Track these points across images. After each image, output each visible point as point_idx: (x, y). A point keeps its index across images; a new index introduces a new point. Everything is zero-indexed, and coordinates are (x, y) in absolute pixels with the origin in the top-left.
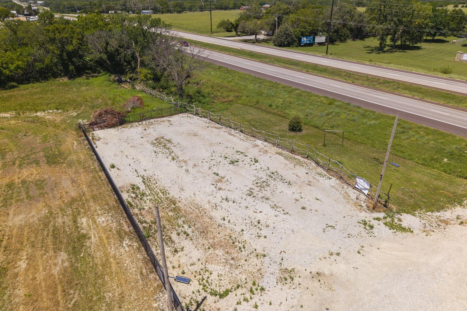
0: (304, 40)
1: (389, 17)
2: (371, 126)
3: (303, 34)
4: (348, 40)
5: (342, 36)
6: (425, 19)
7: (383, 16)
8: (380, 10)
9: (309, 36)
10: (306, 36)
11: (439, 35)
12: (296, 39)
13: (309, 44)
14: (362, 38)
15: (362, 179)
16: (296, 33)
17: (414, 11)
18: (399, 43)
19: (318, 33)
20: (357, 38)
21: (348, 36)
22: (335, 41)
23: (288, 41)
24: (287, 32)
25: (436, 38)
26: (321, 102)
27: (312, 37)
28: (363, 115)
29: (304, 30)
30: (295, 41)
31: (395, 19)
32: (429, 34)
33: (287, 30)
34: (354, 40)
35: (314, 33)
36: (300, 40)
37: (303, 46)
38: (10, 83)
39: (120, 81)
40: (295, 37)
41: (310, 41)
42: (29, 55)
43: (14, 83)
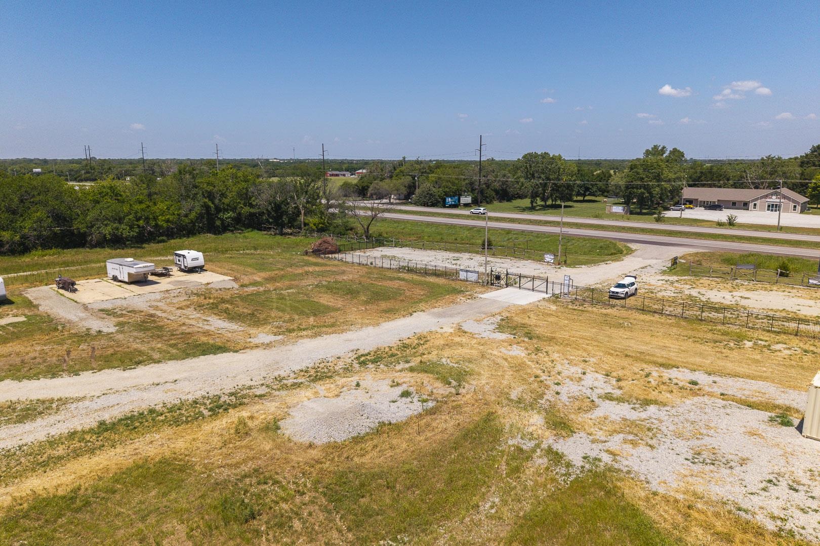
0: (449, 200)
1: (536, 175)
2: (544, 242)
3: (447, 195)
4: (495, 202)
5: (487, 197)
6: (572, 176)
7: (530, 174)
8: (527, 168)
9: (454, 196)
10: (450, 196)
11: (589, 195)
12: (440, 200)
13: (453, 205)
14: (509, 200)
15: (548, 254)
16: (439, 193)
17: (559, 168)
18: (549, 202)
19: (463, 193)
20: (504, 200)
21: (494, 198)
22: (481, 202)
23: (431, 202)
24: (430, 192)
25: (587, 198)
26: (500, 233)
27: (456, 198)
28: (536, 237)
29: (447, 190)
30: (439, 202)
31: (543, 176)
32: (578, 194)
33: (429, 190)
34: (500, 202)
35: (458, 194)
36: (444, 200)
37: (447, 207)
38: (159, 237)
39: (282, 234)
40: (438, 198)
41: (455, 202)
42: (180, 209)
43: (164, 238)
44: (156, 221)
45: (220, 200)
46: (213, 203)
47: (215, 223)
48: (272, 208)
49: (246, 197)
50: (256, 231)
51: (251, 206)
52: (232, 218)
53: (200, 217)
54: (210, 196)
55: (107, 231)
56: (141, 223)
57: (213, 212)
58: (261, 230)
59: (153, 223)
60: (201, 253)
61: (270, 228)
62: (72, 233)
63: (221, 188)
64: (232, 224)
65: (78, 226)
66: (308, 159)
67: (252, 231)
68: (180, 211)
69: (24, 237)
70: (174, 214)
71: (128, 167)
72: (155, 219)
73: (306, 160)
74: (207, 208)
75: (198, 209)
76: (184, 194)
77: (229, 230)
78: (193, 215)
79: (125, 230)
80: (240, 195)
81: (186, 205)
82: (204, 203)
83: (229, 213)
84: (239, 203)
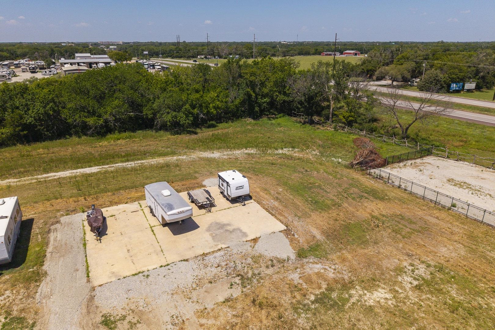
0: (454, 86)
3: (453, 81)
5: (488, 83)
9: (459, 82)
10: (456, 82)
12: (445, 85)
13: (458, 90)
16: (446, 79)
19: (468, 80)
22: (482, 88)
23: (437, 88)
24: (437, 78)
27: (461, 84)
29: (454, 76)
30: (443, 87)
33: (437, 76)
35: (463, 80)
36: (449, 86)
37: (451, 92)
38: (209, 122)
39: (312, 122)
40: (443, 83)
41: (459, 87)
42: (227, 97)
43: (214, 122)
44: (207, 109)
45: (260, 89)
46: (254, 92)
47: (254, 109)
48: (305, 100)
49: (281, 85)
50: (287, 117)
51: (285, 94)
52: (267, 103)
53: (243, 103)
54: (252, 85)
55: (168, 118)
56: (196, 111)
57: (253, 100)
58: (291, 116)
59: (205, 111)
60: (246, 179)
61: (300, 115)
62: (142, 119)
63: (262, 79)
64: (267, 107)
65: (147, 112)
66: (305, 42)
67: (283, 116)
68: (227, 99)
69: (106, 121)
70: (222, 101)
71: (200, 48)
72: (207, 107)
73: (304, 42)
74: (249, 96)
75: (242, 97)
76: (231, 81)
77: (265, 114)
78: (237, 102)
79: (182, 118)
80: (276, 84)
81: (232, 93)
82: (247, 92)
83: (265, 98)
84: (276, 91)
